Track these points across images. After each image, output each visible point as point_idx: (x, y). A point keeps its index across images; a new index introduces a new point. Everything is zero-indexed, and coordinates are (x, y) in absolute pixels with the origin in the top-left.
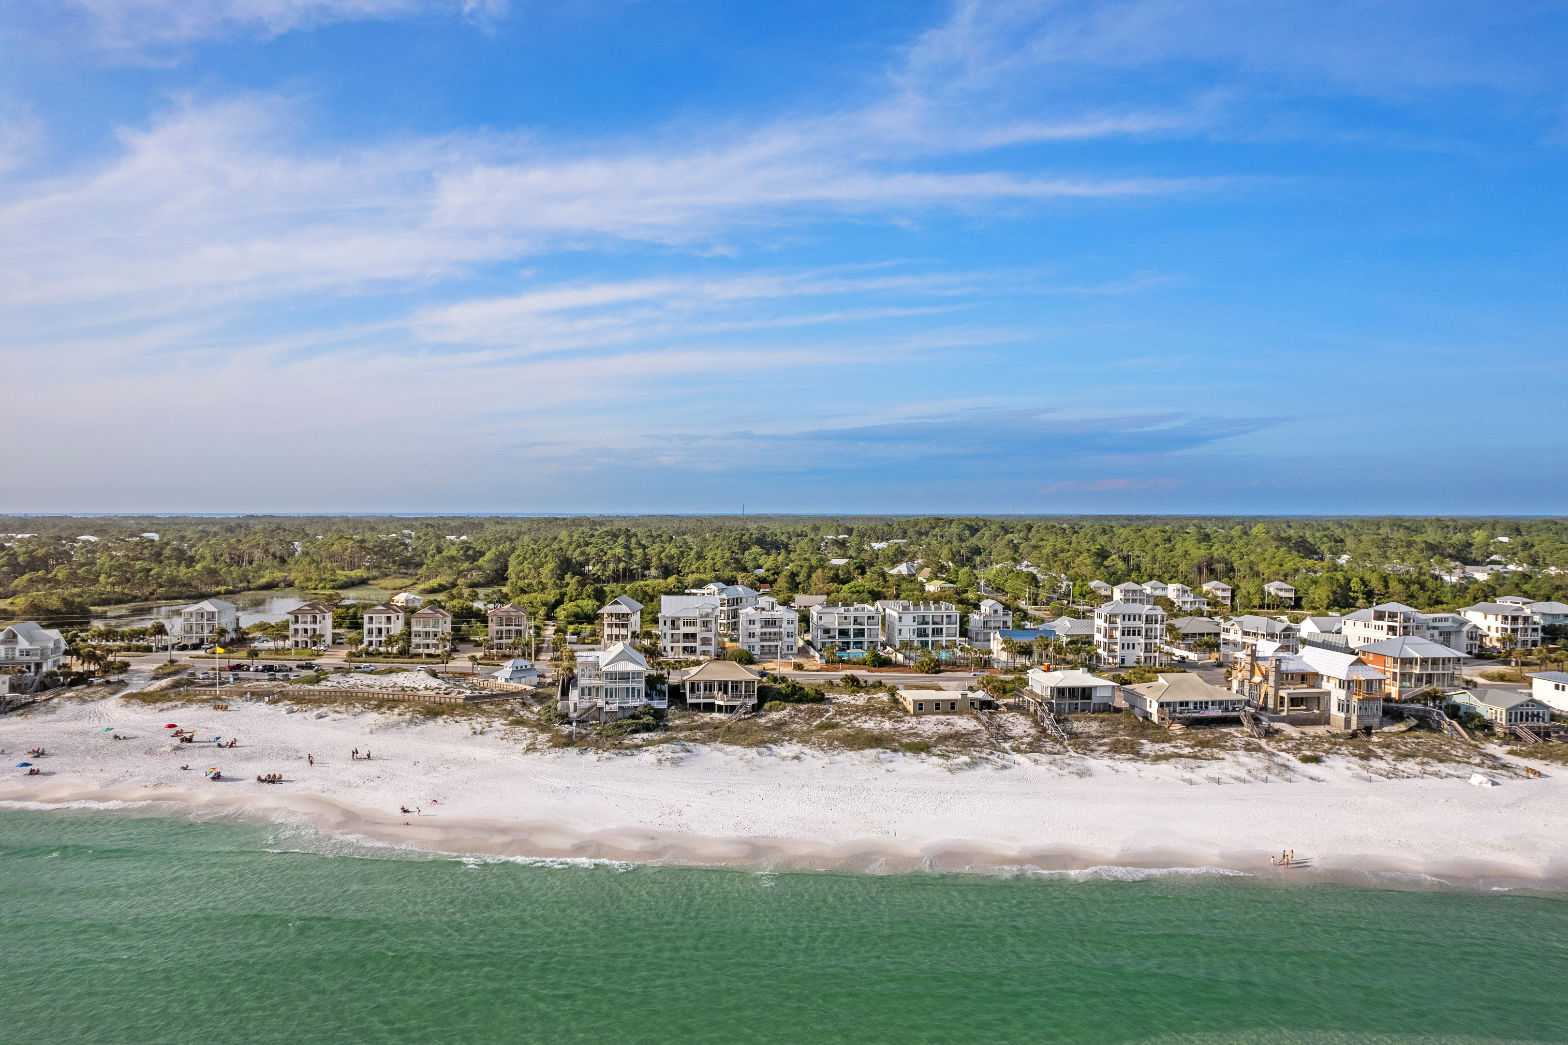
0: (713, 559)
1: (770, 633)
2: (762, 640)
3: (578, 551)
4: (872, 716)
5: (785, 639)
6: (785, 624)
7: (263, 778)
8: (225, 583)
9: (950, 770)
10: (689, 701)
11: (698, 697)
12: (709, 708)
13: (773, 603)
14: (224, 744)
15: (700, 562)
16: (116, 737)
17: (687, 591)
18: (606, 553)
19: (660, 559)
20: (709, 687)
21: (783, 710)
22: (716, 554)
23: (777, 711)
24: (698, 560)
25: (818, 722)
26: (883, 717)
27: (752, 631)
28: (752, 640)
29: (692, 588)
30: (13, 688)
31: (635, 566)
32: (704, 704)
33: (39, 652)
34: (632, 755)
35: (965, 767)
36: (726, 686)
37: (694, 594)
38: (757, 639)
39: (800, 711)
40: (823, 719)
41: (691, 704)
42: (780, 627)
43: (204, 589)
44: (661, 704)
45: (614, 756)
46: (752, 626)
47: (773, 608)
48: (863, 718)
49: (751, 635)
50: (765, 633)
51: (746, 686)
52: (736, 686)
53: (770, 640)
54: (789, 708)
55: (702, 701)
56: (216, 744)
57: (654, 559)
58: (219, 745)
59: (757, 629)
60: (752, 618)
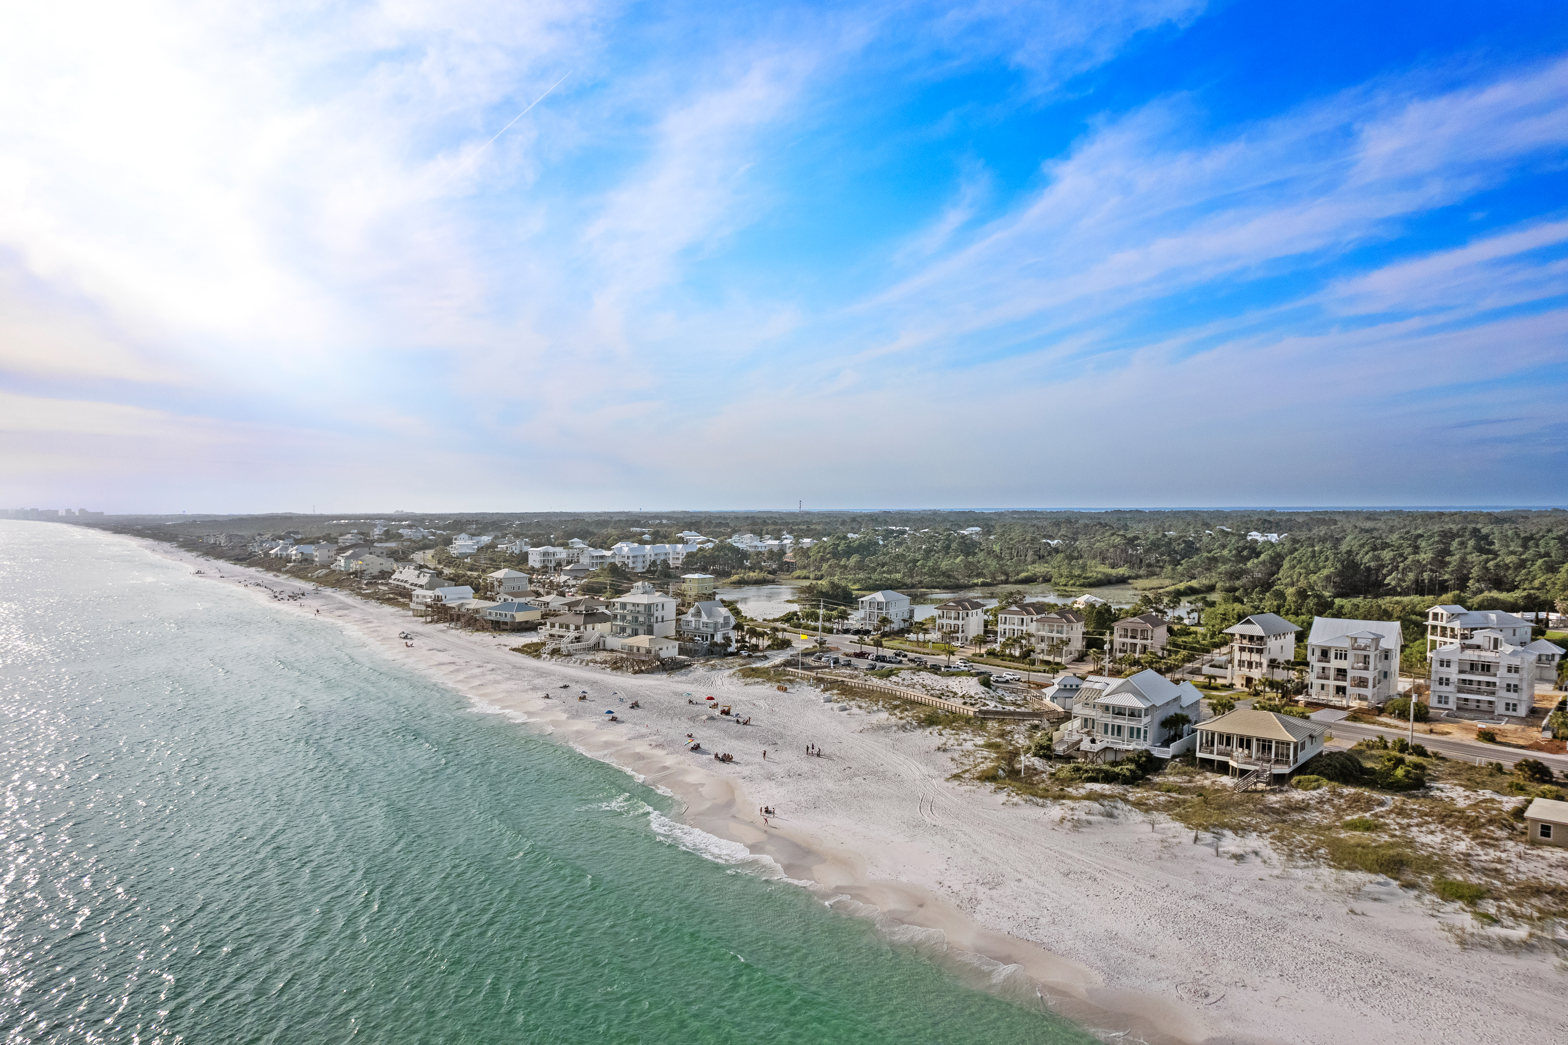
1: (1479, 682)
2: (1459, 691)
4: (1449, 827)
5: (1503, 693)
6: (1502, 672)
7: (720, 756)
8: (984, 576)
9: (1462, 943)
10: (1199, 755)
11: (1212, 752)
12: (1223, 768)
13: (1496, 640)
14: (741, 720)
15: (1550, 575)
16: (690, 702)
20: (1227, 739)
21: (1314, 789)
23: (1305, 789)
25: (1355, 817)
26: (1466, 832)
27: (1444, 676)
28: (1444, 688)
30: (681, 651)
31: (1446, 577)
32: (1219, 762)
33: (712, 625)
34: (1042, 806)
35: (1499, 946)
36: (1249, 742)
38: (1451, 688)
39: (1340, 796)
40: (1368, 815)
41: (1203, 760)
42: (1495, 675)
43: (963, 581)
44: (1163, 752)
45: (1023, 803)
46: (1445, 669)
47: (1496, 647)
48: (1432, 827)
49: (1446, 682)
50: (1464, 681)
51: (1277, 748)
52: (1265, 745)
53: (1479, 692)
54: (1325, 788)
55: (1215, 757)
56: (735, 719)
58: (738, 722)
59: (1453, 674)
60: (1445, 658)
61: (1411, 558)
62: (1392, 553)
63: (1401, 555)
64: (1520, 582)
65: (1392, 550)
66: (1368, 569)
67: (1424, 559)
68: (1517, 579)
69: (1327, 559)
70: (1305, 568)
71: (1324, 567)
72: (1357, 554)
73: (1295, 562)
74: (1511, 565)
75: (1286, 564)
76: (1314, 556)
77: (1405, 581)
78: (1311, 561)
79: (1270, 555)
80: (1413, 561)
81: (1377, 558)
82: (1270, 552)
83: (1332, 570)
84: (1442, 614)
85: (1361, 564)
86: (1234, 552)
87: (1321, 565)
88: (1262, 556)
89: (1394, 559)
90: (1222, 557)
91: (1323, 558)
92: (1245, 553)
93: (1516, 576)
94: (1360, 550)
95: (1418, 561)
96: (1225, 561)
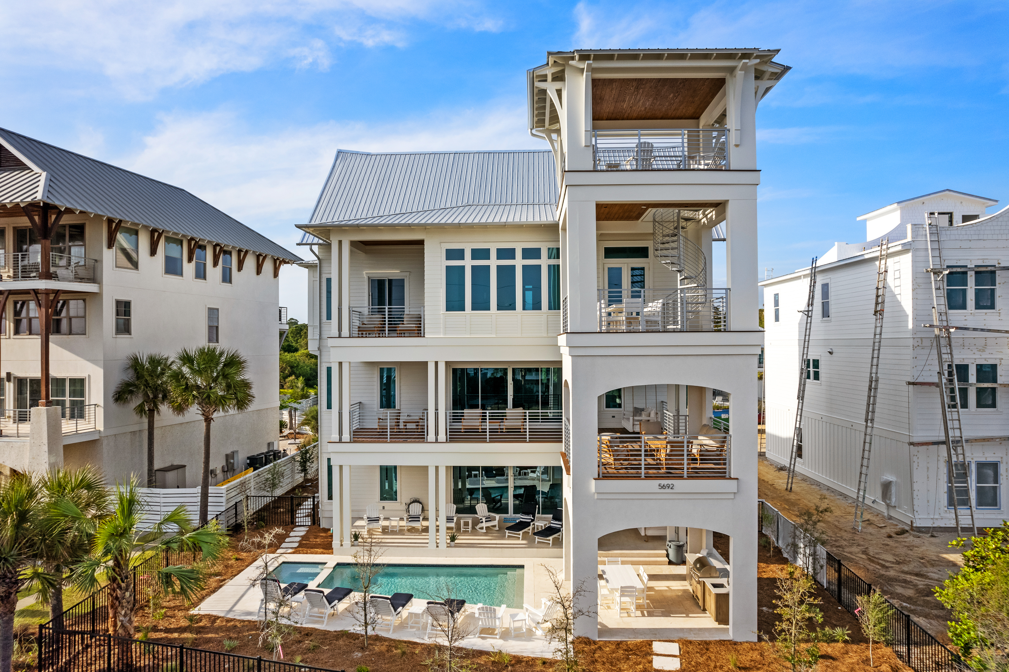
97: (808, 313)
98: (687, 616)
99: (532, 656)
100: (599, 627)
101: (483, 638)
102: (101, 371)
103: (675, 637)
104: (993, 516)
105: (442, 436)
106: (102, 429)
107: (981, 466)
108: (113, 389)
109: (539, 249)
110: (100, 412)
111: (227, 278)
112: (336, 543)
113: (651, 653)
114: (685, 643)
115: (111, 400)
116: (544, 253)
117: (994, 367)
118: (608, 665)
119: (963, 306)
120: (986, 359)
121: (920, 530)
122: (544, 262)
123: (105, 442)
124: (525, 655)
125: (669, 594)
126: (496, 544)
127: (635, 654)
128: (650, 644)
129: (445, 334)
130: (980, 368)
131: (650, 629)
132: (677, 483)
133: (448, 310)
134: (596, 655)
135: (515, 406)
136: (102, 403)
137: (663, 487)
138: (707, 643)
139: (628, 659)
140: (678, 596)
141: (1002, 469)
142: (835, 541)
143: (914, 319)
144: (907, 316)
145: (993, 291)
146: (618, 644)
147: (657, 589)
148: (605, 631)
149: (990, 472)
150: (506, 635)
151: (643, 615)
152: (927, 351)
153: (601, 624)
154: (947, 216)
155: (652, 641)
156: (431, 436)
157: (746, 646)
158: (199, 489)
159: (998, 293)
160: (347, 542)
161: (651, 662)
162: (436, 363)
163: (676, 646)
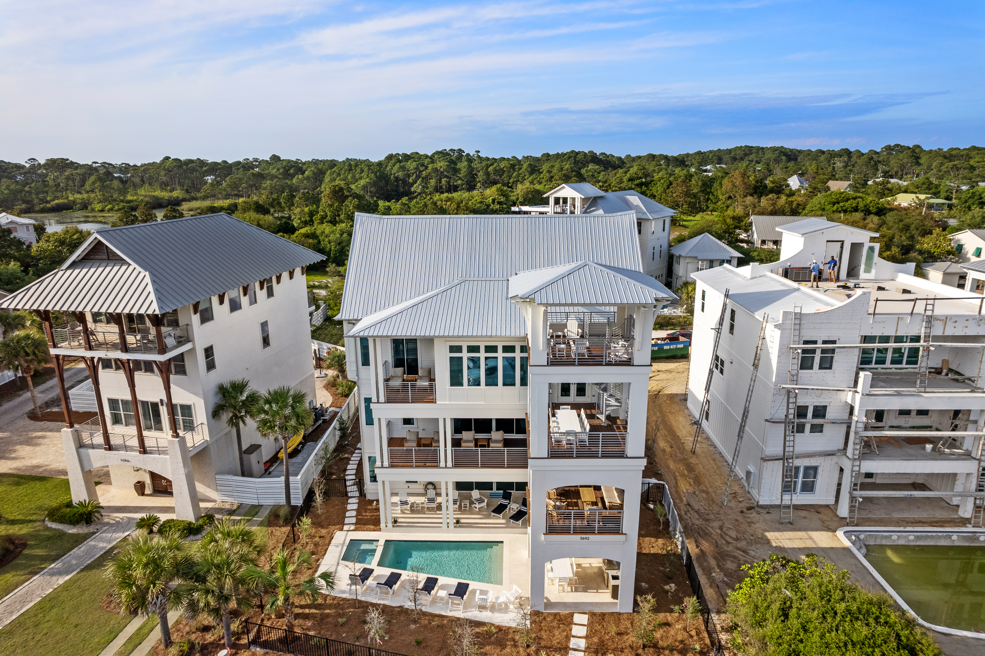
0: (549, 172)
3: (398, 165)
15: (534, 176)
17: (514, 209)
18: (427, 168)
19: (488, 174)
22: (553, 166)
24: (531, 173)
29: (523, 204)
31: (459, 182)
37: (526, 213)
57: (481, 173)
61: (430, 166)
62: (414, 163)
63: (423, 165)
64: (513, 183)
65: (415, 161)
66: (397, 179)
67: (441, 167)
68: (511, 181)
69: (362, 171)
70: (344, 180)
71: (361, 178)
72: (386, 166)
73: (335, 175)
74: (505, 169)
75: (327, 179)
76: (350, 170)
77: (428, 188)
78: (349, 173)
79: (313, 172)
80: (432, 169)
81: (403, 168)
82: (313, 169)
83: (367, 180)
84: (574, 199)
85: (391, 174)
86: (281, 170)
87: (357, 176)
88: (306, 172)
89: (417, 168)
90: (269, 174)
91: (358, 170)
92: (292, 171)
93: (510, 179)
94: (389, 162)
95: (436, 169)
96: (273, 177)
97: (718, 331)
98: (597, 592)
99: (507, 625)
100: (545, 601)
101: (481, 611)
102: (203, 401)
103: (587, 610)
104: (810, 498)
105: (450, 464)
106: (208, 439)
107: (807, 468)
108: (211, 410)
109: (514, 346)
110: (205, 428)
111: (270, 294)
112: (382, 525)
113: (572, 623)
114: (592, 615)
115: (211, 418)
116: (518, 349)
117: (825, 407)
118: (548, 632)
119: (811, 368)
120: (820, 402)
121: (762, 507)
122: (518, 355)
123: (211, 447)
124: (504, 624)
125: (589, 571)
126: (485, 524)
127: (564, 624)
128: (572, 615)
129: (450, 401)
130: (816, 408)
131: (574, 603)
132: (592, 537)
133: (452, 385)
134: (542, 625)
135: (497, 430)
136: (206, 422)
137: (583, 539)
138: (603, 614)
139: (559, 627)
140: (595, 573)
141: (820, 471)
142: (707, 515)
143: (777, 376)
144: (773, 372)
145: (832, 357)
146: (555, 615)
147: (583, 565)
148: (549, 604)
149: (812, 472)
150: (493, 608)
151: (572, 591)
152: (782, 397)
153: (547, 598)
154: (840, 243)
155: (574, 613)
156: (442, 464)
157: (625, 616)
158: (283, 478)
159: (835, 359)
160: (390, 525)
161: (571, 630)
162: (444, 419)
163: (586, 616)
